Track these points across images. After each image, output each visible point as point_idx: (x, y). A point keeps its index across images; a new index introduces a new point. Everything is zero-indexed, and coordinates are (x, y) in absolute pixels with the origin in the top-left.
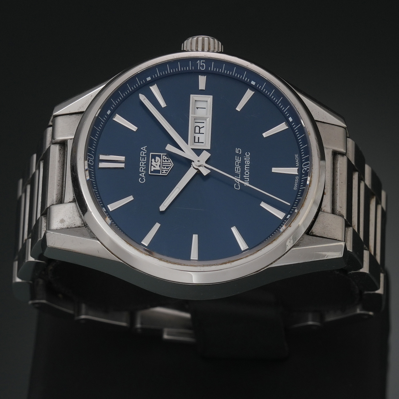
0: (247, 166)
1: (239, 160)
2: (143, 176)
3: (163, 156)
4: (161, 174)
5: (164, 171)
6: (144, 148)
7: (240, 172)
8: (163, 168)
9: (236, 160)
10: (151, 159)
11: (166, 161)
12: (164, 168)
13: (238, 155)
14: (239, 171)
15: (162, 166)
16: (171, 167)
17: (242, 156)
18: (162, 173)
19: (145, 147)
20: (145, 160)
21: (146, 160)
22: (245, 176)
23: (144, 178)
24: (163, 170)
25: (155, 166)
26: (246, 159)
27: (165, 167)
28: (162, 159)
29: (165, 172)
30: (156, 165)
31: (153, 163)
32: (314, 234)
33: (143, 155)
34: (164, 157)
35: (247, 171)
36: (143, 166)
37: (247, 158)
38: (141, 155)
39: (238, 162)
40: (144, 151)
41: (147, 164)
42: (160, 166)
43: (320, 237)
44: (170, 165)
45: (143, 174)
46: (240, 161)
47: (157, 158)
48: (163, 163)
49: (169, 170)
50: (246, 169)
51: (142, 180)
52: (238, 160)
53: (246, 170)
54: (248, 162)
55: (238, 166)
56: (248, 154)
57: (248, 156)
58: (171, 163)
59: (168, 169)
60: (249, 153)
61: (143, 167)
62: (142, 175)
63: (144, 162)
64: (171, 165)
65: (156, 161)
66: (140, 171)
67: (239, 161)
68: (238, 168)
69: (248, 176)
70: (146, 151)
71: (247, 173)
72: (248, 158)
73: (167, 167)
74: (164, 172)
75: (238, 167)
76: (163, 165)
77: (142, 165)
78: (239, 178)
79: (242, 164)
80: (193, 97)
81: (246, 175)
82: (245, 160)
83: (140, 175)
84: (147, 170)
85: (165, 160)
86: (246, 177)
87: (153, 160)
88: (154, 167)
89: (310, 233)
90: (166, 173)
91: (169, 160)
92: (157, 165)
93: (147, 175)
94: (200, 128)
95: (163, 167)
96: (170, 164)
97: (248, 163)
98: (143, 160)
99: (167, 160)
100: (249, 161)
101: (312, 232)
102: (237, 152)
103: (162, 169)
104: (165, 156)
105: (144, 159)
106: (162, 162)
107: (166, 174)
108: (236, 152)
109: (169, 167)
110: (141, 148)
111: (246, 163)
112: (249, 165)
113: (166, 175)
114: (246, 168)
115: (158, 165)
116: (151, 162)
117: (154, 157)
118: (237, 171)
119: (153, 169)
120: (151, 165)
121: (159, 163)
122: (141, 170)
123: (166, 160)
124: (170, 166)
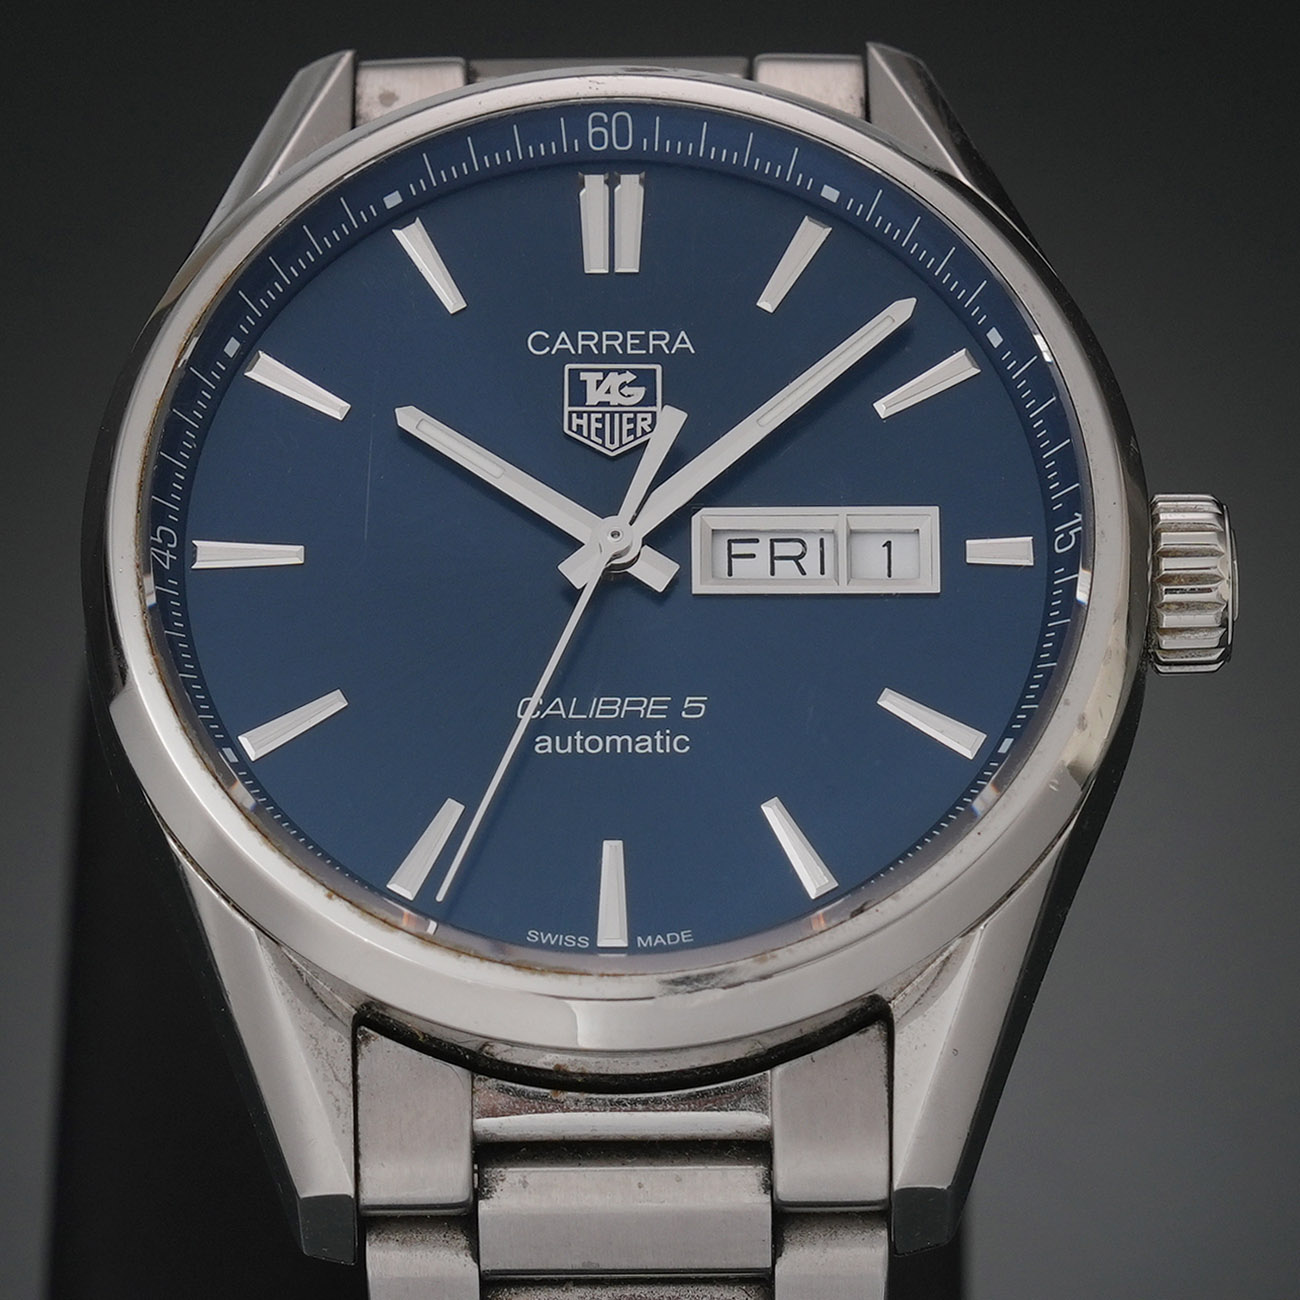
0: (625, 742)
1: (654, 712)
2: (557, 346)
3: (649, 416)
4: (567, 408)
5: (580, 422)
6: (684, 342)
7: (597, 716)
8: (594, 416)
9: (653, 699)
10: (632, 371)
11: (626, 427)
12: (597, 420)
13: (675, 707)
14: (603, 712)
15: (604, 413)
16: (603, 445)
17: (673, 723)
18: (574, 415)
19: (689, 345)
20: (632, 349)
21: (629, 351)
22: (579, 737)
23: (548, 349)
24: (585, 415)
25: (604, 387)
26: (658, 737)
27: (600, 426)
28: (635, 413)
29: (580, 427)
30: (608, 388)
31: (614, 380)
32: (363, 1049)
33: (652, 342)
34: (644, 419)
35: (604, 744)
36: (605, 343)
37: (663, 742)
38: (651, 333)
39: (641, 709)
40: (670, 346)
41: (612, 356)
42: (600, 404)
43: (355, 1077)
44: (612, 442)
45: (569, 346)
46: (648, 716)
47: (639, 393)
48: (617, 416)
49: (589, 438)
50: (614, 742)
51: (539, 343)
52: (649, 707)
53: (608, 739)
54: (644, 745)
55: (625, 708)
56: (681, 744)
57: (675, 744)
58: (621, 445)
59: (593, 437)
60: (688, 748)
61: (599, 345)
62: (563, 342)
63: (623, 345)
64: (612, 447)
65: (626, 390)
66: (580, 333)
67: (646, 709)
68: (616, 707)
69: (582, 747)
70: (670, 350)
71: (594, 744)
72: (663, 746)
73: (600, 433)
74: (576, 421)
75: (621, 708)
76: (608, 416)
77: (609, 338)
78: (571, 716)
79: (633, 725)
80: (927, 519)
81: (583, 741)
82: (652, 735)
83: (563, 334)
84: (588, 356)
85: (629, 421)
86: (574, 742)
87: (629, 377)
88: (599, 382)
89: (363, 1028)
90: (574, 429)
91: (632, 437)
92: (608, 392)
93: (565, 356)
94: (796, 559)
95: (600, 416)
96: (617, 444)
97: (641, 748)
98: (629, 342)
99: (631, 432)
100: (649, 750)
101: (367, 1038)
102: (690, 702)
103: (589, 413)
104: (649, 421)
105: (634, 347)
106: (621, 413)
107: (570, 428)
108: (688, 699)
109: (600, 441)
110: (683, 334)
111: (638, 739)
112: (630, 751)
113: (566, 430)
114: (619, 740)
115: (606, 398)
116: (621, 372)
117: (644, 379)
118: (600, 707)
119: (590, 379)
120: (606, 373)
121: (615, 398)
122: (585, 338)
123: (632, 426)
124: (608, 444)
